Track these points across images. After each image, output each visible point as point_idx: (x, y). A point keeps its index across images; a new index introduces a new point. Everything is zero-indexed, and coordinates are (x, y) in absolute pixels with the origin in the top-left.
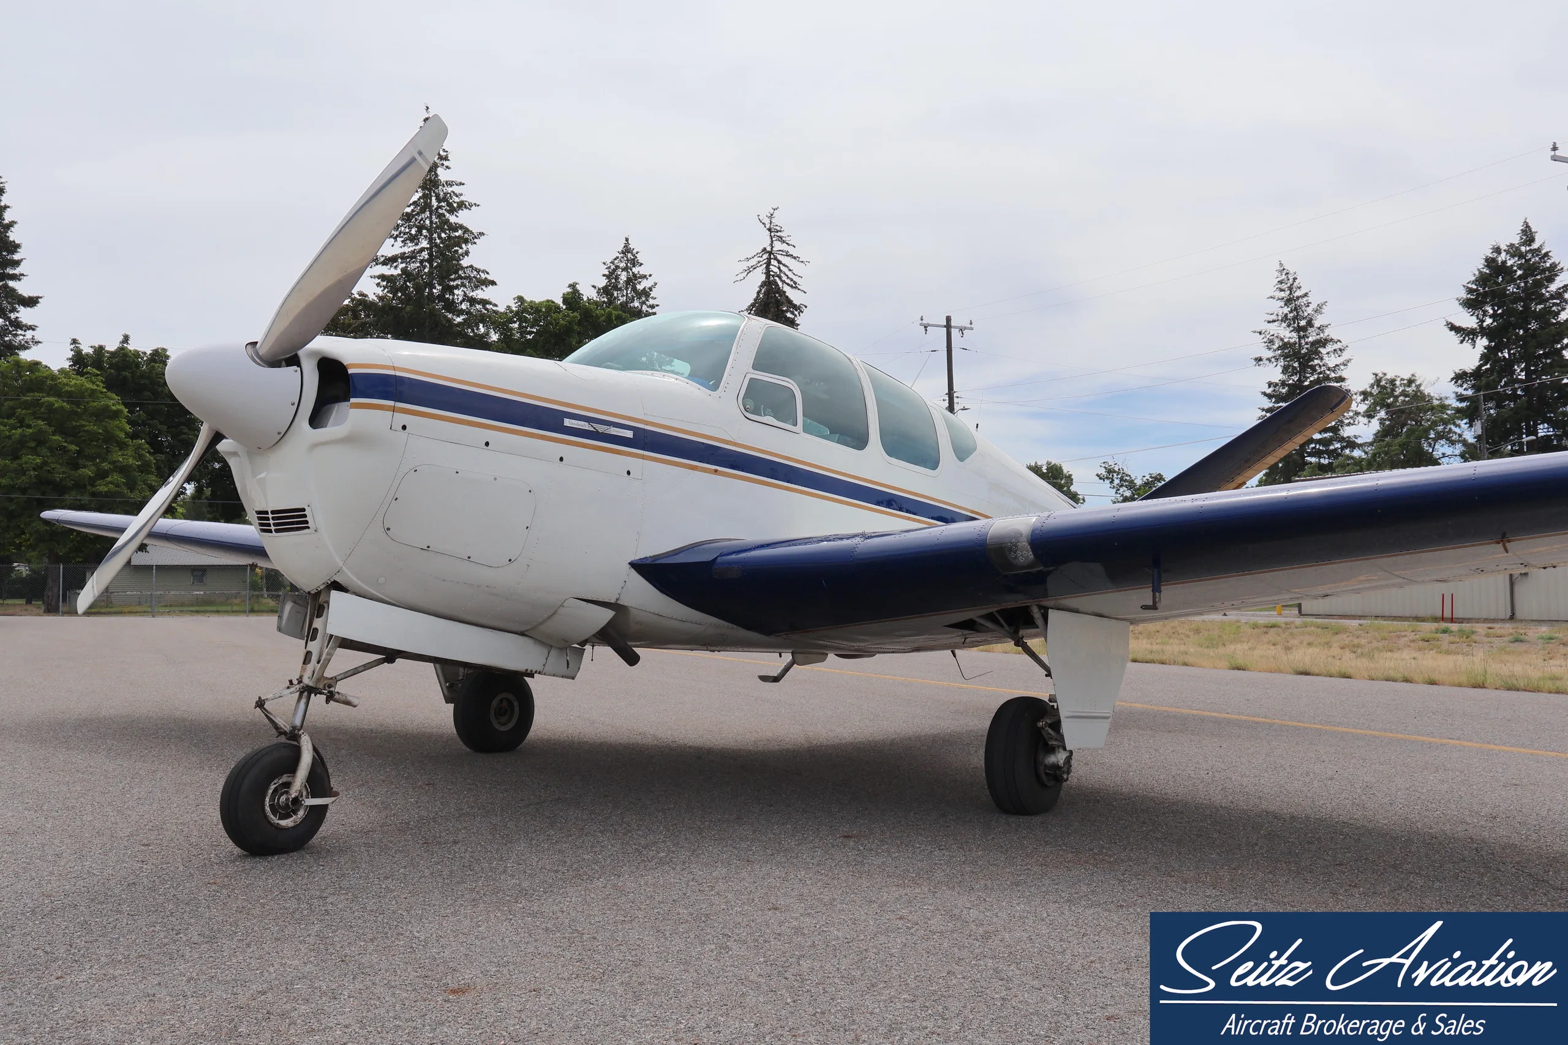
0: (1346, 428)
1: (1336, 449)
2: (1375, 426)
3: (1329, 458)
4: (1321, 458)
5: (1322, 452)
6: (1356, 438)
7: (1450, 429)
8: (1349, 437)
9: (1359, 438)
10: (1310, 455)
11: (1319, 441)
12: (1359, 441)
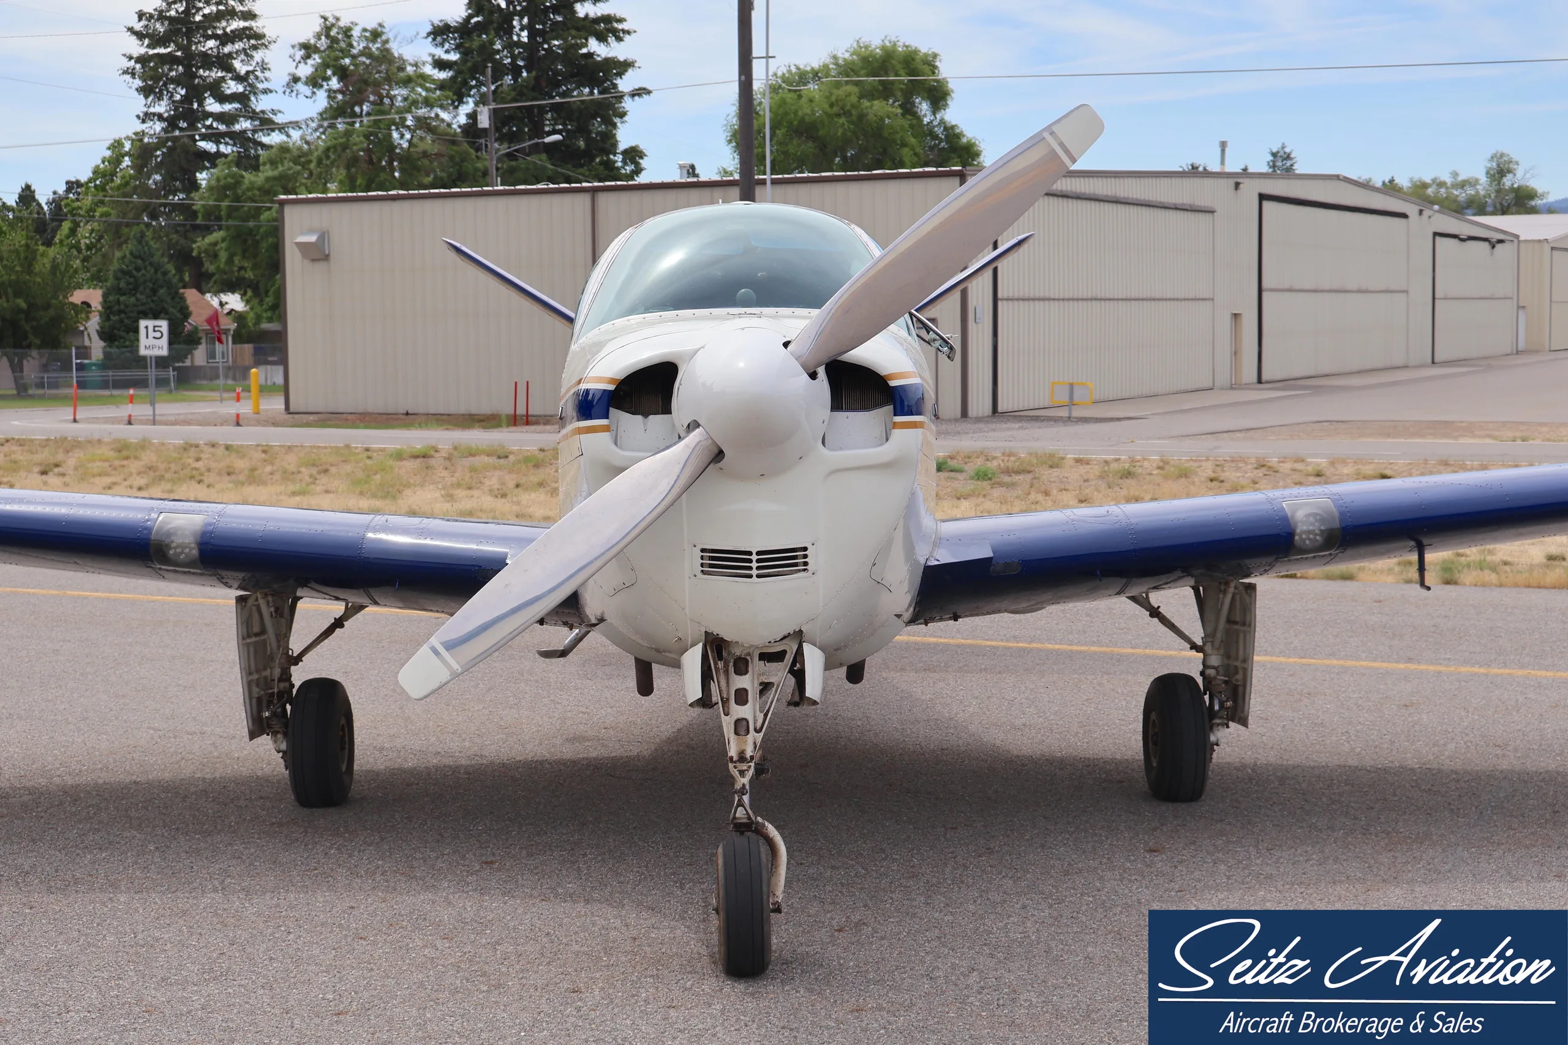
0: (262, 97)
1: (244, 132)
2: (321, 101)
3: (234, 145)
4: (221, 143)
5: (223, 135)
6: (275, 114)
7: (437, 115)
8: (263, 112)
9: (279, 115)
10: (204, 137)
11: (220, 117)
12: (279, 119)
